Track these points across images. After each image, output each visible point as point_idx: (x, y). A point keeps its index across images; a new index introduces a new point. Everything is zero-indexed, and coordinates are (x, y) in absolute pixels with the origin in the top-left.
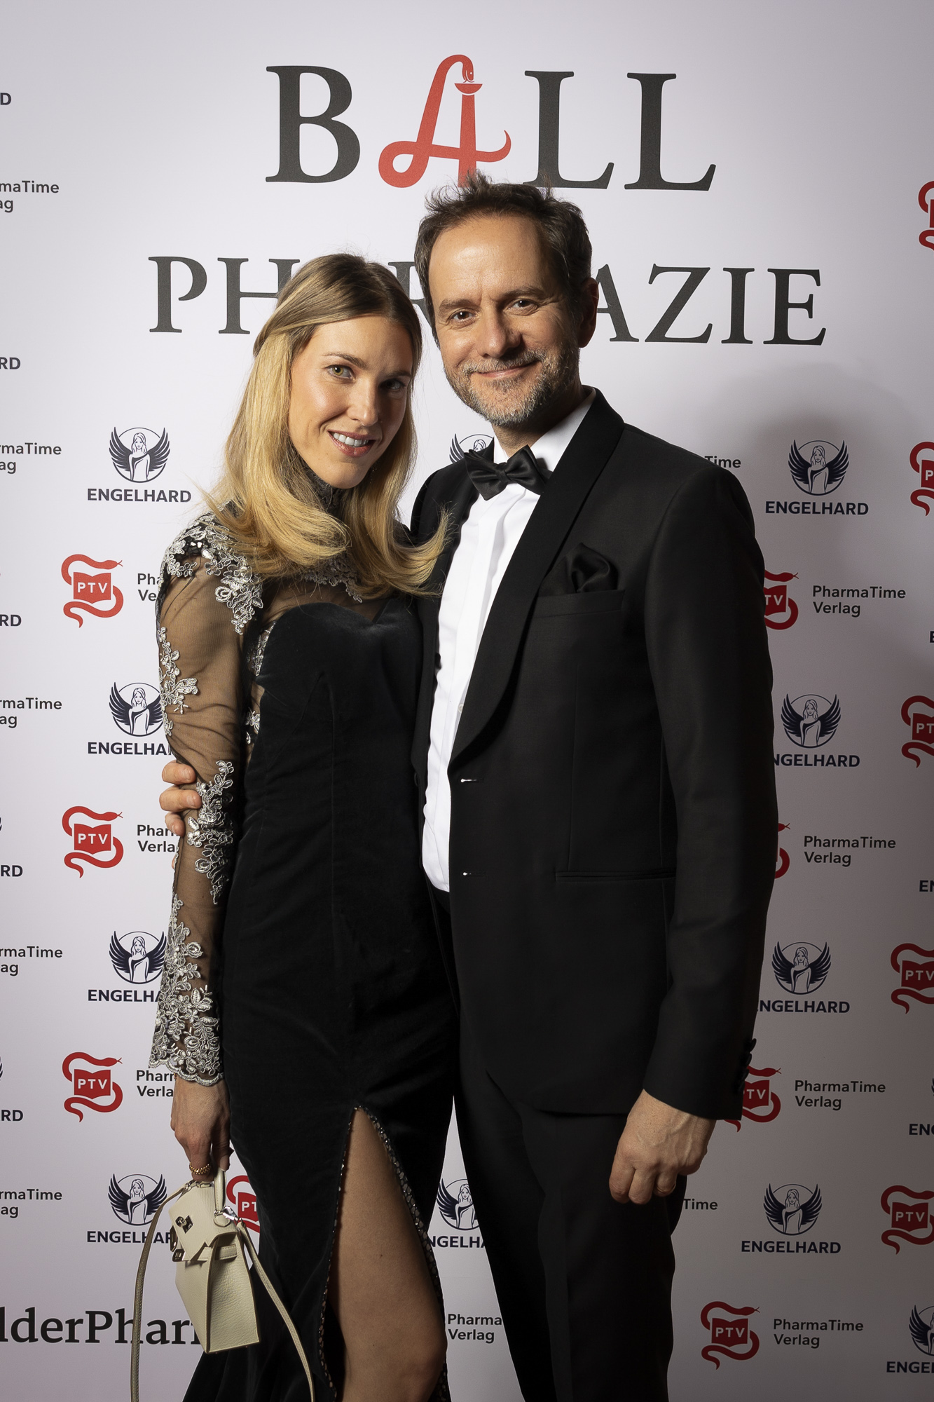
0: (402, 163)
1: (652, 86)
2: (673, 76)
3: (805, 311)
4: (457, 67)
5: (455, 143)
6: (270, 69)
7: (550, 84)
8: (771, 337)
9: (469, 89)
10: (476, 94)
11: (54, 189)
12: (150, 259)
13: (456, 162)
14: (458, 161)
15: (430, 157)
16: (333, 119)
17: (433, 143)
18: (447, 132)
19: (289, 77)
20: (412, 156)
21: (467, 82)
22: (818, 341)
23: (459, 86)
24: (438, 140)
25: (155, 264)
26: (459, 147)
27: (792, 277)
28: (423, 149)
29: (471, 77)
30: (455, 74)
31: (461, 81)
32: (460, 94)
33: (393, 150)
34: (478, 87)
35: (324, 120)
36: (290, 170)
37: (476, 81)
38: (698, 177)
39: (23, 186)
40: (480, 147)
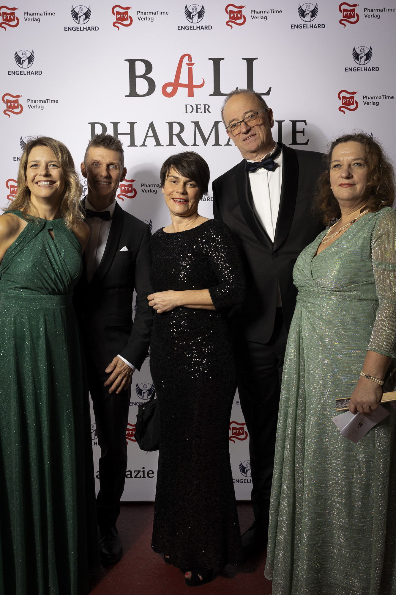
0: (169, 89)
1: (250, 62)
2: (257, 59)
3: (302, 134)
4: (187, 57)
5: (187, 83)
6: (125, 60)
7: (217, 62)
8: (291, 143)
9: (190, 65)
10: (193, 66)
11: (57, 101)
12: (88, 123)
13: (187, 89)
14: (187, 88)
15: (178, 88)
16: (147, 76)
17: (179, 83)
18: (184, 79)
19: (132, 63)
20: (172, 87)
21: (190, 63)
22: (306, 143)
23: (187, 64)
24: (181, 82)
25: (90, 125)
26: (187, 84)
27: (297, 122)
28: (176, 85)
29: (191, 61)
30: (186, 60)
31: (188, 62)
32: (188, 67)
33: (165, 86)
34: (193, 64)
35: (144, 76)
36: (133, 93)
37: (193, 62)
38: (266, 91)
39: (46, 101)
40: (194, 84)
